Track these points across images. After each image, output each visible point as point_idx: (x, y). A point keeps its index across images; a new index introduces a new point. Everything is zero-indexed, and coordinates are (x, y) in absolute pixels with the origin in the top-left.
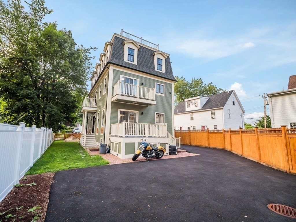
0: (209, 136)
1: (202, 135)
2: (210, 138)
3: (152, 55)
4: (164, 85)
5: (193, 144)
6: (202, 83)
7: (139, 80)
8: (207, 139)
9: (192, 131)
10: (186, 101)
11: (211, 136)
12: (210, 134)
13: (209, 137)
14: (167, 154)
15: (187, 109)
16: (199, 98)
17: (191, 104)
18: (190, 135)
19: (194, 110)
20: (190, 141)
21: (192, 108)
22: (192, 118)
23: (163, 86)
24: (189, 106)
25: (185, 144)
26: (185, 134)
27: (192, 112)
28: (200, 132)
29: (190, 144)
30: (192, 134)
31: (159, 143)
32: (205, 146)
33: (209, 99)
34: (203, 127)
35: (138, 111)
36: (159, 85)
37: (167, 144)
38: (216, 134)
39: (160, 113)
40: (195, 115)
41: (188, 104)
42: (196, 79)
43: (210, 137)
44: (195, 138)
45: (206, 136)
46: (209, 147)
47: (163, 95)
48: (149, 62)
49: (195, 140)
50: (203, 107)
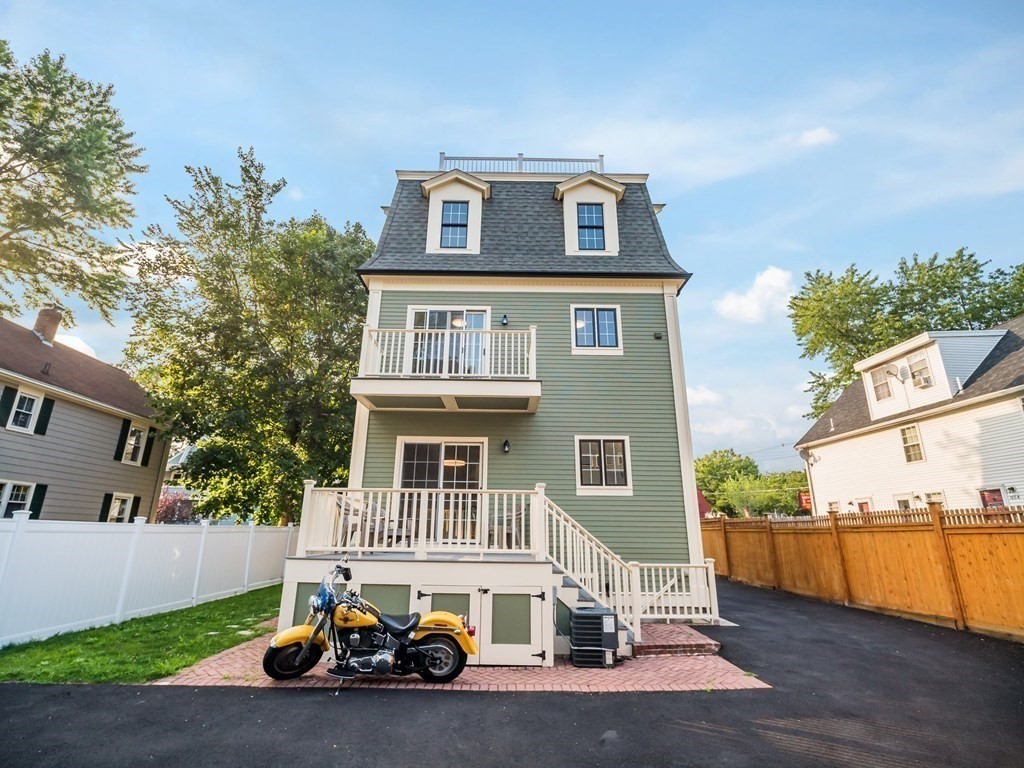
0: (948, 549)
1: (905, 544)
2: (961, 565)
3: (554, 198)
4: (618, 307)
5: (868, 599)
6: (976, 270)
7: (488, 309)
8: (940, 567)
9: (848, 523)
10: (866, 371)
11: (965, 551)
12: (955, 541)
13: (951, 560)
14: (542, 655)
15: (878, 410)
16: (933, 343)
17: (893, 382)
18: (840, 547)
19: (914, 407)
20: (848, 583)
21: (903, 397)
22: (912, 453)
23: (614, 310)
24: (882, 392)
25: (825, 595)
26: (815, 539)
27: (905, 421)
28: (893, 529)
29: (851, 601)
30: (850, 539)
31: (486, 591)
32: (937, 618)
33: (1005, 338)
34: (991, 496)
35: (485, 440)
36: (592, 310)
37: (542, 596)
38: (997, 540)
39: (602, 438)
40: (928, 433)
41: (874, 382)
42: (924, 260)
43: (956, 555)
44: (871, 564)
45: (932, 555)
46: (961, 626)
47: (619, 352)
48: (536, 230)
49: (875, 578)
50: (965, 386)
